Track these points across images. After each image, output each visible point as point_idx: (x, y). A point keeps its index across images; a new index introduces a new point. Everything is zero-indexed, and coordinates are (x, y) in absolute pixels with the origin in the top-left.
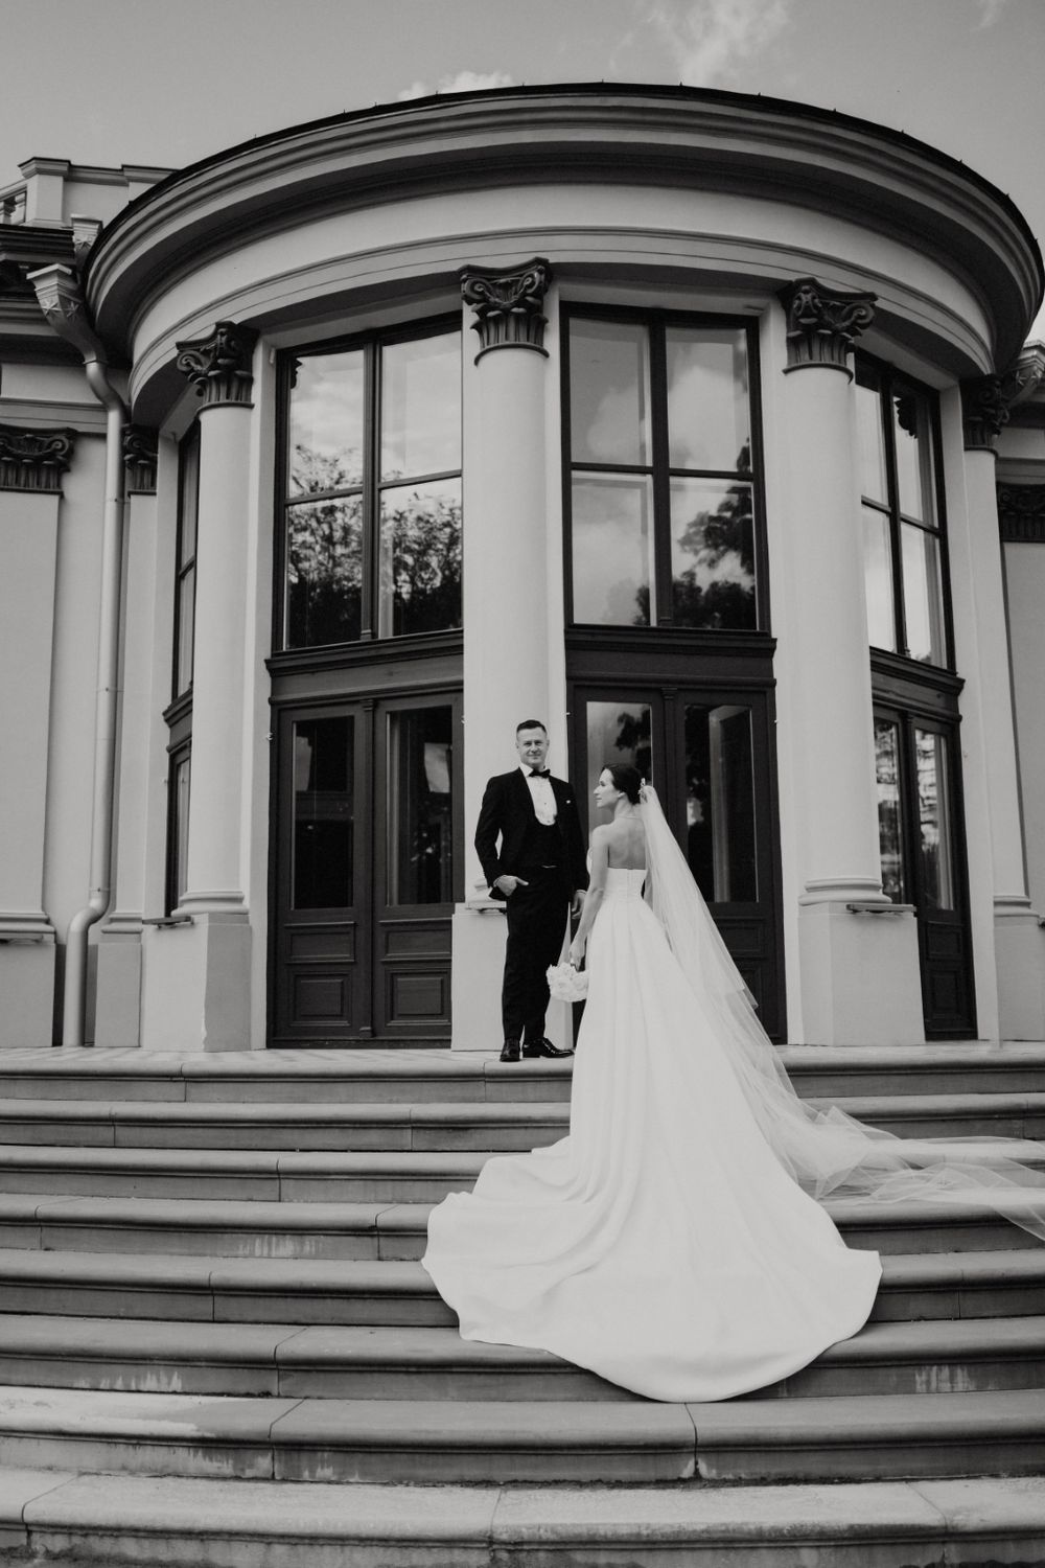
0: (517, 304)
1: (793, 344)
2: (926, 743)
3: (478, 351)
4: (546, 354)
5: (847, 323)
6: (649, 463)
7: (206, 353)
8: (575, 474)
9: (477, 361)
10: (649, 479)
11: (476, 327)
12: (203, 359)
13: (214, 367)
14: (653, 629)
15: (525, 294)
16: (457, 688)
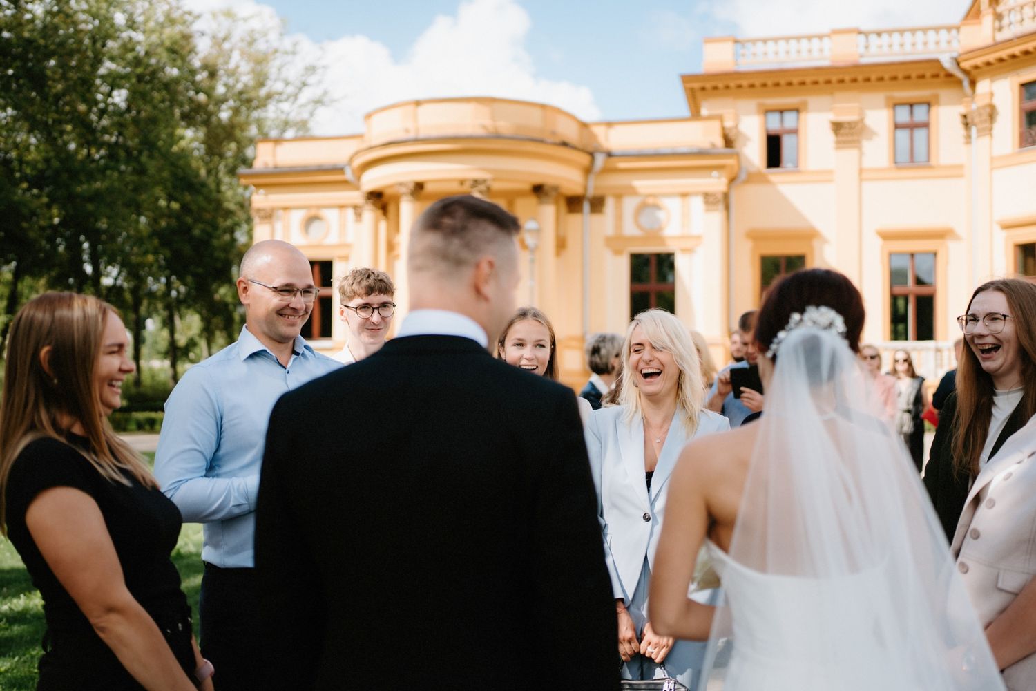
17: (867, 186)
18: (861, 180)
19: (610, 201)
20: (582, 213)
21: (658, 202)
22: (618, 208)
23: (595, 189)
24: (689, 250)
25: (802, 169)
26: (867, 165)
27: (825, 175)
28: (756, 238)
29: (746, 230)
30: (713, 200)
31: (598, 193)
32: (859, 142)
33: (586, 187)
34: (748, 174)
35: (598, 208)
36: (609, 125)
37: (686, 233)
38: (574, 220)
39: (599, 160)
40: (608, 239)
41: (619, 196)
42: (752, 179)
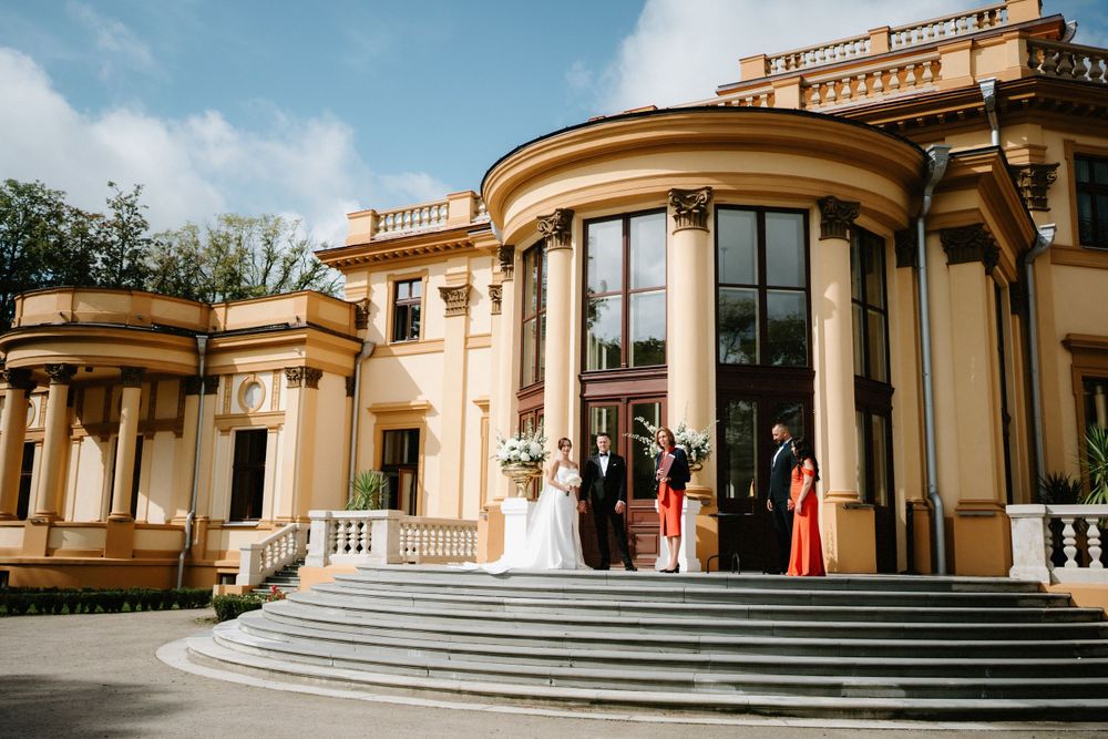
0: (695, 208)
1: (823, 226)
2: (875, 418)
3: (674, 229)
4: (708, 231)
5: (847, 217)
6: (757, 283)
7: (551, 222)
8: (721, 288)
9: (674, 233)
10: (756, 290)
11: (675, 217)
12: (549, 225)
13: (555, 229)
14: (757, 366)
15: (700, 204)
16: (664, 395)
18: (467, 348)
19: (222, 381)
20: (200, 394)
21: (257, 380)
22: (228, 387)
23: (206, 369)
24: (277, 428)
25: (421, 339)
26: (472, 332)
27: (437, 346)
28: (379, 412)
29: (369, 405)
30: (294, 375)
31: (211, 373)
32: (467, 309)
33: (198, 368)
34: (375, 347)
35: (212, 388)
36: (227, 307)
37: (275, 409)
38: (192, 400)
39: (202, 342)
40: (217, 418)
41: (229, 376)
42: (378, 351)
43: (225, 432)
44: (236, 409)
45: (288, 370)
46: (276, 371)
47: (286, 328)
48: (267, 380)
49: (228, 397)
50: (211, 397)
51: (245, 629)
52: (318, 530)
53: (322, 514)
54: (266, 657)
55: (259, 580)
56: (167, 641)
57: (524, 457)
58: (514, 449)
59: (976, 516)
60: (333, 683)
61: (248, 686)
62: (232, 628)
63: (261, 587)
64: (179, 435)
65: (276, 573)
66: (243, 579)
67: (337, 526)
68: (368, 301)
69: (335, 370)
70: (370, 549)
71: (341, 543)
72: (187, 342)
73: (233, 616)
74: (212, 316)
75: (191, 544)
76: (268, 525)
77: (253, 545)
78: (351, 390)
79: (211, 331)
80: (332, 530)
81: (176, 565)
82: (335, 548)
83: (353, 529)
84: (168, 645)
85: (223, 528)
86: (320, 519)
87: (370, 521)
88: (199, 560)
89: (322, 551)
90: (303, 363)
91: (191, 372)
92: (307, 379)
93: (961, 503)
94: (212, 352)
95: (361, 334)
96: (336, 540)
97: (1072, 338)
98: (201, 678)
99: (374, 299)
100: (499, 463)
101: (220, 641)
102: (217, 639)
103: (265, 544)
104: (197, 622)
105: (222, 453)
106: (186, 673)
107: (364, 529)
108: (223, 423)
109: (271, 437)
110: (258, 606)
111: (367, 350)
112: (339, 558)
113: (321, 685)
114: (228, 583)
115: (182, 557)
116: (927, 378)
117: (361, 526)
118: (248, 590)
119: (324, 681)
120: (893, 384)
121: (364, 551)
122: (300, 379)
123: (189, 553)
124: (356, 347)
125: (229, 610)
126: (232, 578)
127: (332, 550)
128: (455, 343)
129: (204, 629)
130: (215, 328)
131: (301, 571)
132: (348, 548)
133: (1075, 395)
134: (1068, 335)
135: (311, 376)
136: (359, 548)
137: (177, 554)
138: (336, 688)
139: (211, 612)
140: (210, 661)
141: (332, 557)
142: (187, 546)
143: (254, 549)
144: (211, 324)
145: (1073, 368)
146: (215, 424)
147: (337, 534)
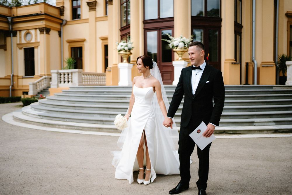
14: (203, 17)
17: (98, 23)
18: (96, 21)
19: (18, 33)
20: (11, 37)
21: (29, 32)
22: (20, 34)
23: (12, 28)
24: (37, 47)
25: (81, 19)
26: (98, 16)
27: (87, 21)
28: (69, 42)
29: (66, 40)
30: (42, 30)
31: (14, 30)
32: (95, 8)
33: (9, 28)
34: (67, 22)
35: (15, 35)
36: (17, 8)
37: (36, 41)
38: (8, 39)
39: (10, 20)
40: (18, 44)
41: (20, 31)
42: (68, 23)
43: (21, 48)
44: (23, 41)
45: (40, 29)
46: (36, 29)
47: (37, 15)
48: (33, 32)
49: (20, 37)
50: (15, 38)
51: (33, 109)
52: (54, 77)
53: (56, 71)
54: (42, 118)
55: (36, 93)
56: (6, 113)
57: (126, 48)
58: (122, 46)
59: (267, 66)
60: (68, 127)
61: (36, 129)
62: (28, 109)
63: (37, 95)
64: (5, 50)
65: (41, 91)
66: (31, 93)
67: (61, 75)
68: (63, 7)
69: (55, 29)
70: (72, 82)
71: (62, 80)
72: (4, 20)
73: (29, 104)
74: (12, 11)
75: (13, 83)
76: (37, 77)
77: (33, 83)
78: (60, 35)
79: (12, 16)
80: (59, 76)
81: (9, 90)
82: (61, 82)
83: (66, 76)
84: (6, 115)
85: (23, 78)
86: (55, 73)
87: (72, 73)
88: (16, 88)
89: (56, 83)
90: (44, 26)
91: (8, 29)
92: (46, 31)
93: (262, 63)
94: (13, 23)
95: (62, 17)
96: (61, 79)
97: (289, 12)
98: (18, 127)
99: (65, 6)
100: (117, 51)
101: (24, 113)
102: (23, 112)
103: (37, 83)
104: (17, 106)
105: (20, 55)
106: (13, 125)
107: (70, 75)
108: (20, 46)
109: (36, 50)
110: (37, 101)
111: (64, 22)
112: (62, 85)
113: (64, 128)
114: (26, 94)
115: (11, 87)
116: (254, 23)
117: (68, 74)
118: (33, 96)
119: (65, 127)
120: (243, 24)
121: (70, 82)
122: (44, 31)
123: (13, 86)
124: (61, 22)
125: (27, 103)
126: (27, 93)
127: (59, 83)
128: (92, 20)
129: (19, 109)
130: (14, 15)
131: (50, 89)
132: (65, 82)
133: (287, 31)
134: (287, 12)
135: (47, 30)
136: (69, 82)
137: (9, 86)
138: (70, 129)
139: (21, 103)
140: (21, 120)
141: (60, 85)
142: (12, 84)
143: (34, 84)
144: (12, 14)
145: (288, 22)
146: (17, 46)
147: (61, 77)
